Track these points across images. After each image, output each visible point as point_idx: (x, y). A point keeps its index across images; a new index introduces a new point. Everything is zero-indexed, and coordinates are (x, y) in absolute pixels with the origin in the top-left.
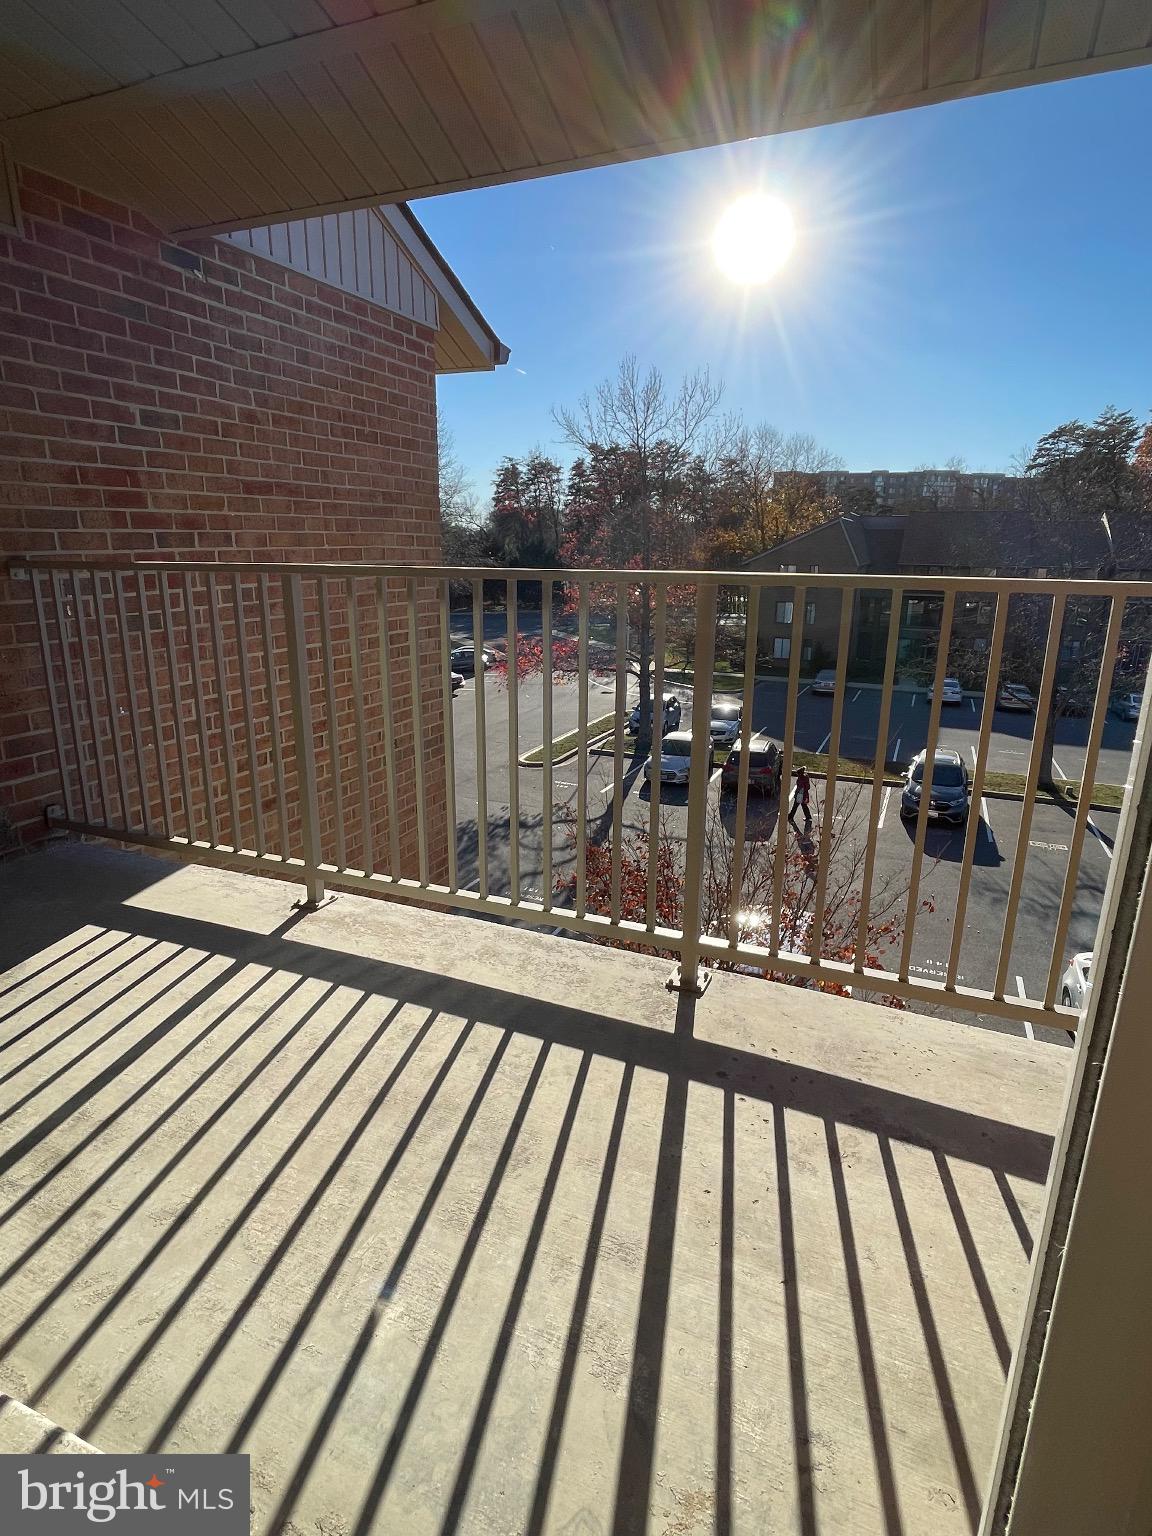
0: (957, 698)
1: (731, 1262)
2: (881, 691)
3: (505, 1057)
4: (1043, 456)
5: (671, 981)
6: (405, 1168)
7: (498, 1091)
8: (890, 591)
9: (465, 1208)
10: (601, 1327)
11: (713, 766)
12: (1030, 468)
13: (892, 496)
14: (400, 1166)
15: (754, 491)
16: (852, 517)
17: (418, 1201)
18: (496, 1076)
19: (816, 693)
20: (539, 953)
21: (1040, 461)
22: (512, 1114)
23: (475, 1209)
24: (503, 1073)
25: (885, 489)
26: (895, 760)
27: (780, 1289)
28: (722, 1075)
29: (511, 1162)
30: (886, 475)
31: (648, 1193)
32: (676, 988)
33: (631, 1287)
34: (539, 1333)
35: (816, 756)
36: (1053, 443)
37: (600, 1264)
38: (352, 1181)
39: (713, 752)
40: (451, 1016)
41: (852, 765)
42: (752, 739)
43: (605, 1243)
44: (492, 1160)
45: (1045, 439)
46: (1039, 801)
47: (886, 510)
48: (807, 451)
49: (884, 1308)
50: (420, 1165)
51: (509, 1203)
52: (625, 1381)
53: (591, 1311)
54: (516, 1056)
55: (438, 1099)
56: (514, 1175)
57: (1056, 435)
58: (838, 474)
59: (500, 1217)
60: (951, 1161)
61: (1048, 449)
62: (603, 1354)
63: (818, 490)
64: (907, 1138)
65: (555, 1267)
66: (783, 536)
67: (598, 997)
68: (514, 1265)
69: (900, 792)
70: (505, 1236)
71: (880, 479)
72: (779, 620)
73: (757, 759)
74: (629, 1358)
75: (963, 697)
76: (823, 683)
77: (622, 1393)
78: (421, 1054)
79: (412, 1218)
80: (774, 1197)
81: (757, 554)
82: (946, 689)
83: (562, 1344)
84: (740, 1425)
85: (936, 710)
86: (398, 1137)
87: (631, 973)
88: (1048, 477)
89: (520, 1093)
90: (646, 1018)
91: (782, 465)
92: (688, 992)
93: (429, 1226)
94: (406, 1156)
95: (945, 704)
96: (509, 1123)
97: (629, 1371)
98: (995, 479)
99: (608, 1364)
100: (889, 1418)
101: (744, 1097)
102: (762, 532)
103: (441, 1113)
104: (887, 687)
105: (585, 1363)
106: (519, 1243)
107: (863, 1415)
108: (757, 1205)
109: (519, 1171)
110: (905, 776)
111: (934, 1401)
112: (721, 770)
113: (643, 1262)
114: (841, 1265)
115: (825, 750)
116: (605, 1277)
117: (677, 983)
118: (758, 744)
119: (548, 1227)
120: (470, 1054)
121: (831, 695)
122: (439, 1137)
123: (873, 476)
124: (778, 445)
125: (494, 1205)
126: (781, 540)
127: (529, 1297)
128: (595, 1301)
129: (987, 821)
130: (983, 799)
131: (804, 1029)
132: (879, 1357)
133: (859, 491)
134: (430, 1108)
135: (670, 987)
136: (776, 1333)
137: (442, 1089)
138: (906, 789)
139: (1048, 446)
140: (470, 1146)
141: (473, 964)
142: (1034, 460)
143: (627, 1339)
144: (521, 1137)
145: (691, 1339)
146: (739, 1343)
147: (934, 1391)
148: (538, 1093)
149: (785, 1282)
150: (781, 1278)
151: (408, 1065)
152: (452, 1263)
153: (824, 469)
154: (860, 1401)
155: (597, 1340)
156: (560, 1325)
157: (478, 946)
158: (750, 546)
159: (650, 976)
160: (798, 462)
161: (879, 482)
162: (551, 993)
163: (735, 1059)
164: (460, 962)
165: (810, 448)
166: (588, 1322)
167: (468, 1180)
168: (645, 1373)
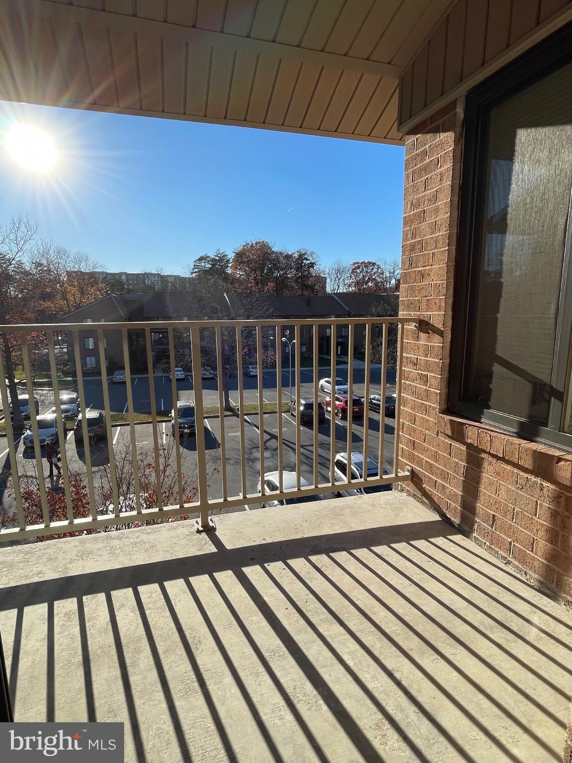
0: (183, 376)
1: (318, 630)
2: (148, 377)
3: (143, 601)
4: (196, 268)
5: (198, 529)
6: (137, 685)
7: (155, 619)
8: (144, 330)
9: (189, 682)
10: (295, 689)
11: (66, 431)
12: (192, 273)
13: (131, 285)
14: (133, 686)
15: (57, 280)
16: (116, 294)
17: (161, 695)
18: (147, 612)
19: (115, 383)
20: (115, 543)
21: (196, 270)
22: (172, 625)
23: (195, 679)
24: (150, 609)
25: (127, 281)
26: (163, 409)
27: (341, 629)
28: (253, 559)
29: (193, 647)
30: (127, 275)
31: (264, 623)
32: (202, 531)
33: (291, 664)
34: (273, 711)
35: (124, 415)
36: (199, 263)
37: (272, 664)
38: (110, 712)
39: (65, 423)
40: (92, 596)
41: (144, 416)
42: (87, 411)
43: (266, 655)
44: (182, 651)
45: (196, 261)
46: (226, 416)
47: (129, 291)
48: (85, 261)
49: (375, 614)
50: (145, 678)
51: (209, 666)
52: (321, 702)
53: (285, 686)
54: (149, 598)
55: (124, 641)
56: (199, 652)
57: (201, 259)
58: (103, 273)
59: (210, 674)
60: (353, 551)
61: (198, 265)
62: (304, 698)
63: (95, 281)
64: (335, 551)
65: (255, 678)
66: (79, 304)
67: (167, 551)
68: (235, 690)
69: (170, 424)
70: (220, 682)
71: (124, 276)
72: (87, 347)
73: (91, 422)
74: (315, 692)
75: (185, 376)
76: (118, 377)
77: (325, 708)
78: (91, 623)
79: (164, 706)
80: (311, 596)
81: (66, 314)
82: (178, 373)
83: (286, 708)
84: (370, 686)
85: (174, 383)
86: (117, 672)
87: (173, 533)
88: (199, 277)
89: (168, 613)
90: (199, 550)
91: (72, 267)
92: (209, 530)
93: (178, 703)
94: (133, 679)
95: (178, 380)
96: (175, 629)
97: (319, 697)
98: (177, 278)
99: (310, 701)
100: (405, 648)
101: (268, 564)
102: (67, 302)
103: (132, 646)
104: (151, 375)
105: (301, 708)
106: (229, 679)
107: (398, 653)
108: (308, 603)
109: (200, 649)
110: (171, 416)
111: (411, 633)
112: (72, 432)
113: (287, 652)
114: (352, 607)
115: (127, 411)
116: (278, 668)
117: (201, 529)
118: (91, 414)
119: (236, 665)
120: (122, 609)
121: (125, 383)
122: (143, 658)
123: (120, 274)
124: (68, 257)
125: (202, 671)
126: (78, 306)
127: (255, 699)
128: (283, 680)
129: (210, 429)
130: (206, 420)
131: (268, 526)
132: (387, 630)
133: (115, 282)
134: (124, 648)
135: (199, 532)
136: (353, 645)
137: (122, 634)
138: (173, 421)
139: (197, 264)
140: (164, 653)
141: (80, 563)
142: (193, 270)
143: (309, 687)
144: (187, 633)
145: (330, 668)
146: (346, 658)
147: (408, 630)
148: (177, 609)
149: (341, 625)
150: (339, 625)
151: (88, 633)
152: (206, 711)
153: (95, 270)
154: (394, 649)
155: (298, 695)
156: (279, 700)
157: (74, 553)
158: (61, 309)
159: (185, 531)
160: (81, 266)
161: (124, 277)
162: (140, 559)
163: (252, 550)
164: (70, 566)
165: (87, 259)
166: (288, 691)
167: (178, 669)
168: (326, 693)
